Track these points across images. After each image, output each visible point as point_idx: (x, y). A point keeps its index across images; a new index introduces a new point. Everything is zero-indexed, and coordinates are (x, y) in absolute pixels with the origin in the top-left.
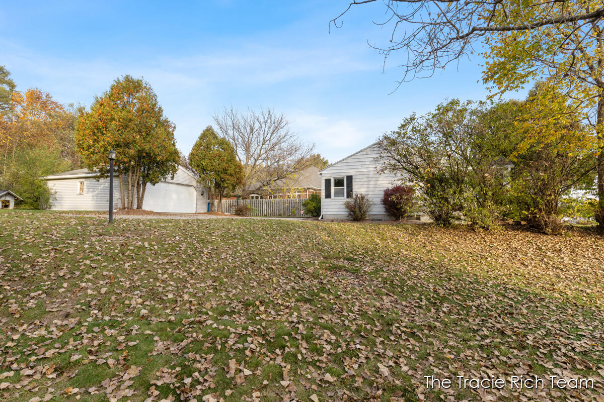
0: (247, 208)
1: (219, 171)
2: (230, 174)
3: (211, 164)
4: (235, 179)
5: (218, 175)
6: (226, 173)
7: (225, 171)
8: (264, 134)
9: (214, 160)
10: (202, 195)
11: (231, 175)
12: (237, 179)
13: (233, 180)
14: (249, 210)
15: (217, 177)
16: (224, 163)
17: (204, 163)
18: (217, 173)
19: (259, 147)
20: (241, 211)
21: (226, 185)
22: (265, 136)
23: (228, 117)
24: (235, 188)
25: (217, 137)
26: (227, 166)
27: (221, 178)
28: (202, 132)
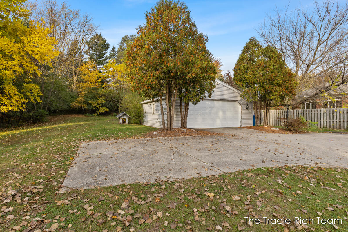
0: (301, 122)
1: (263, 83)
2: (277, 84)
3: (254, 76)
4: (284, 89)
5: (263, 87)
6: (273, 84)
7: (271, 81)
8: (319, 35)
9: (257, 71)
10: (247, 108)
11: (279, 85)
12: (287, 89)
13: (281, 90)
14: (304, 124)
15: (262, 89)
16: (270, 73)
17: (246, 76)
18: (262, 85)
19: (313, 52)
20: (292, 126)
21: (272, 97)
22: (320, 37)
23: (275, 28)
24: (283, 99)
25: (261, 47)
26: (273, 75)
27: (267, 91)
28: (245, 46)
